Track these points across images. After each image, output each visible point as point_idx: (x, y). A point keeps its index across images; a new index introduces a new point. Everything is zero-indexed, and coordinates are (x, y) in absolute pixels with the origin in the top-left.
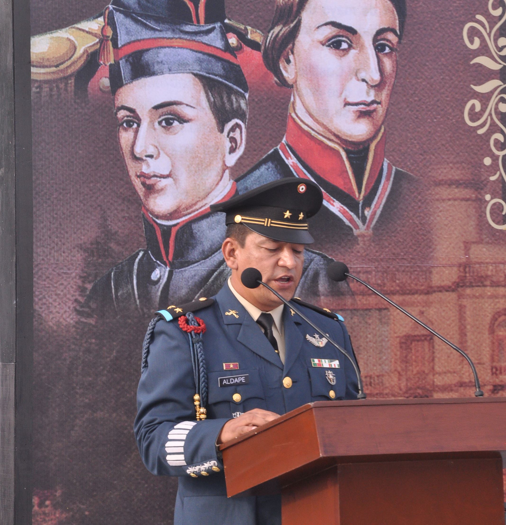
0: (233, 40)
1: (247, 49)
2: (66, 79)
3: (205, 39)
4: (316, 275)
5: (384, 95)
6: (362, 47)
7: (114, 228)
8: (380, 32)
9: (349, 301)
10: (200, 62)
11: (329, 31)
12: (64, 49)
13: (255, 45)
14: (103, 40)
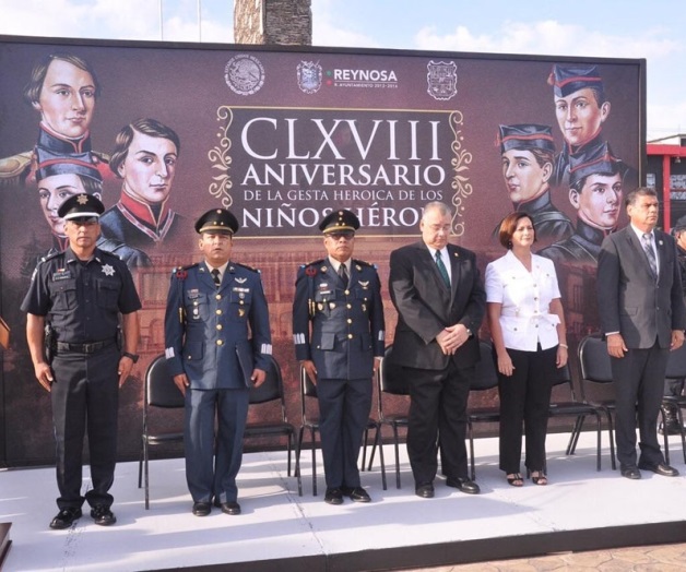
0: (95, 159)
1: (102, 163)
2: (15, 177)
3: (82, 159)
4: (135, 259)
5: (169, 182)
6: (158, 162)
7: (38, 238)
8: (167, 155)
9: (152, 269)
10: (79, 169)
11: (142, 155)
12: (14, 165)
13: (106, 161)
14: (33, 161)
